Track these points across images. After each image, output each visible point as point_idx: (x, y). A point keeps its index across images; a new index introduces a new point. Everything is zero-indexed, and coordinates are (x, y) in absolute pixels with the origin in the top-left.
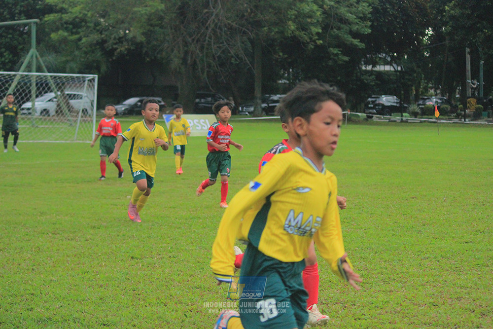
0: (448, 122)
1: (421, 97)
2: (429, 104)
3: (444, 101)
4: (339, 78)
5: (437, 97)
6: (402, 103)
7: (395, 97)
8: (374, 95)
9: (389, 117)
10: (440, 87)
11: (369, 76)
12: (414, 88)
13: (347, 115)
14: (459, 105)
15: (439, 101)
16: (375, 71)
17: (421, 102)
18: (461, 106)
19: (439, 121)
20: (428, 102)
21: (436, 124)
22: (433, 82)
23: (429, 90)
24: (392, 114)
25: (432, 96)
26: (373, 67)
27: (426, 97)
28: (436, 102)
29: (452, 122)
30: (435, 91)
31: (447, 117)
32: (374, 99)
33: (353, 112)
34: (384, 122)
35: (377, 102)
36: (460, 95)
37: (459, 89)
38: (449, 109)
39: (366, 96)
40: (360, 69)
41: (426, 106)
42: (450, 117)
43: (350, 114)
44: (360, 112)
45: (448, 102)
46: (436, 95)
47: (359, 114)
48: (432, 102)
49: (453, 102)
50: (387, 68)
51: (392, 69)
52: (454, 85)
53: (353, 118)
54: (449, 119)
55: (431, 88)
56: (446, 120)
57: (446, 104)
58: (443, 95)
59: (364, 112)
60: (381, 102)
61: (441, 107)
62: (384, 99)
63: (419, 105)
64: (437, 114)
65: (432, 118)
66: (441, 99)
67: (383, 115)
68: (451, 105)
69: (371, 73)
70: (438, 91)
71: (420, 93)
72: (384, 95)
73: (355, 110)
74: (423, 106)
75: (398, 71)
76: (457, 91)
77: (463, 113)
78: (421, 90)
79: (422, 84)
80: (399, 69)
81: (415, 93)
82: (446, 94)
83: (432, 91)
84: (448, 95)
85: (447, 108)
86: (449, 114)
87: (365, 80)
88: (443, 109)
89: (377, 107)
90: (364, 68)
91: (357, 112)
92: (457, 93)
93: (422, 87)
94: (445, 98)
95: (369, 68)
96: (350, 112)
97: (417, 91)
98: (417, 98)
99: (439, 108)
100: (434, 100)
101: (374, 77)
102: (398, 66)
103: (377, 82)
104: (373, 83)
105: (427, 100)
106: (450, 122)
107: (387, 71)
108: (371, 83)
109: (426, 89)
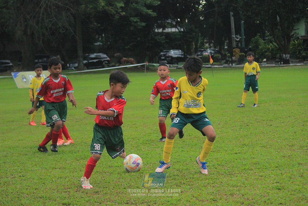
0: (220, 66)
1: (199, 50)
2: (205, 54)
3: (216, 52)
4: (139, 39)
5: (211, 49)
6: (186, 54)
7: (180, 51)
8: (165, 50)
9: (177, 65)
10: (213, 41)
11: (161, 36)
12: (193, 43)
13: (146, 66)
14: (228, 54)
15: (213, 52)
16: (165, 33)
17: (199, 53)
18: (229, 54)
19: (213, 67)
20: (205, 53)
21: (211, 69)
22: (208, 39)
23: (205, 44)
24: (179, 63)
25: (207, 48)
26: (163, 30)
27: (202, 50)
28: (210, 53)
29: (223, 66)
30: (209, 45)
31: (218, 63)
32: (165, 53)
33: (150, 63)
34: (173, 69)
35: (167, 55)
36: (228, 47)
37: (227, 42)
38: (220, 57)
39: (159, 51)
40: (154, 31)
41: (203, 56)
42: (221, 63)
43: (149, 65)
44: (155, 63)
45: (219, 52)
46: (210, 48)
47: (155, 64)
48: (207, 53)
49: (223, 52)
50: (174, 30)
51: (177, 30)
52: (223, 39)
53: (150, 67)
54: (220, 64)
55: (206, 43)
56: (218, 65)
57: (218, 54)
58: (215, 47)
59: (158, 63)
60: (170, 55)
61: (214, 56)
62: (172, 52)
63: (198, 55)
64: (211, 61)
65: (208, 65)
66: (214, 50)
67: (172, 64)
68: (221, 54)
69: (161, 34)
70: (212, 45)
71: (199, 47)
72: (172, 49)
73: (152, 62)
74: (201, 56)
75: (181, 32)
76: (226, 43)
77: (230, 59)
78: (199, 44)
79: (199, 40)
80: (182, 30)
81: (194, 47)
82: (217, 47)
83: (207, 45)
84: (218, 47)
85: (218, 56)
86: (220, 61)
87: (158, 40)
88: (216, 57)
89: (167, 59)
90: (156, 31)
91: (153, 63)
92: (225, 45)
93: (199, 42)
94: (217, 49)
95: (160, 30)
96: (148, 63)
97: (196, 45)
98: (196, 51)
99: (212, 57)
100: (209, 51)
101: (164, 37)
102: (181, 28)
103: (166, 40)
104: (164, 42)
105: (204, 52)
106: (221, 66)
107: (174, 32)
108: (162, 42)
109: (203, 44)
